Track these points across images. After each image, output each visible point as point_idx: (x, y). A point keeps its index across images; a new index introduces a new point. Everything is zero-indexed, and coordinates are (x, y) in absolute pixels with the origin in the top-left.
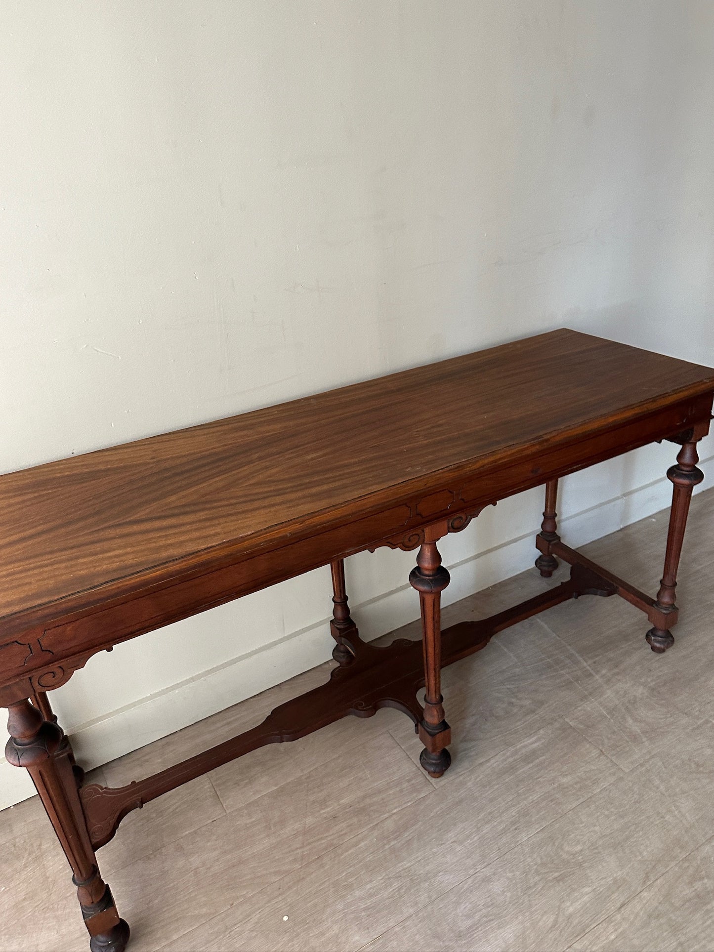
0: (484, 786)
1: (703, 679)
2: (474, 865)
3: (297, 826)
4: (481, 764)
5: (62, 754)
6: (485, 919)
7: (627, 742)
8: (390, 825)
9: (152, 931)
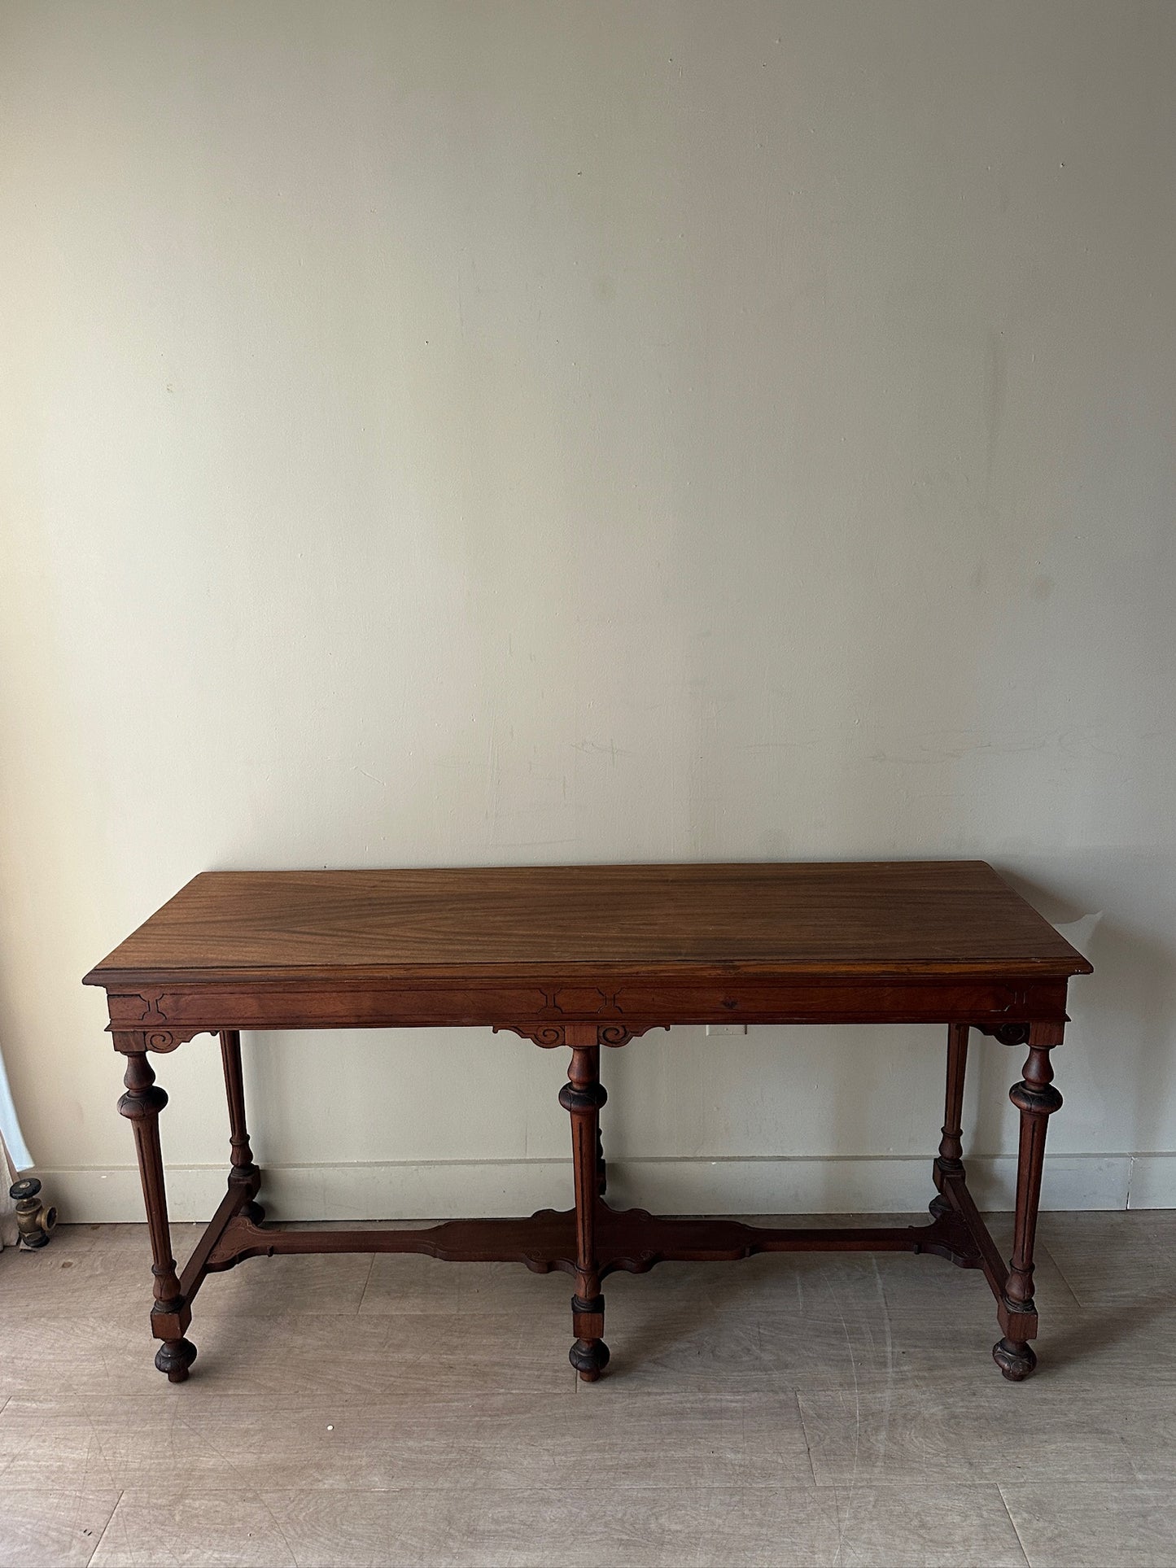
0: (631, 1415)
1: (1045, 1437)
2: (547, 1481)
3: (409, 1356)
4: (649, 1394)
6: (510, 1533)
7: (854, 1455)
8: (498, 1401)
9: (218, 1378)
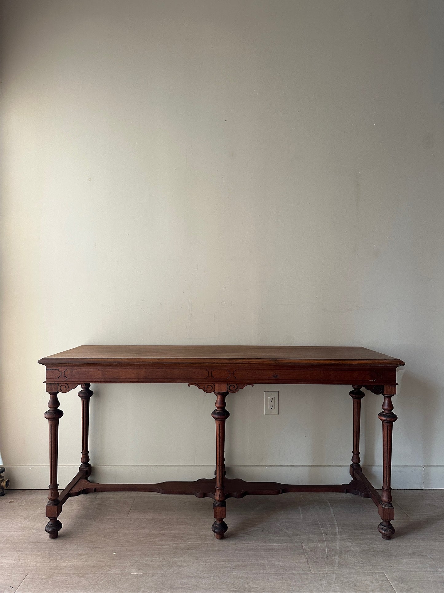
0: (236, 550)
2: (202, 571)
3: (148, 531)
4: (243, 543)
5: (85, 469)
6: (187, 588)
7: (326, 563)
8: (183, 546)
9: (70, 537)
